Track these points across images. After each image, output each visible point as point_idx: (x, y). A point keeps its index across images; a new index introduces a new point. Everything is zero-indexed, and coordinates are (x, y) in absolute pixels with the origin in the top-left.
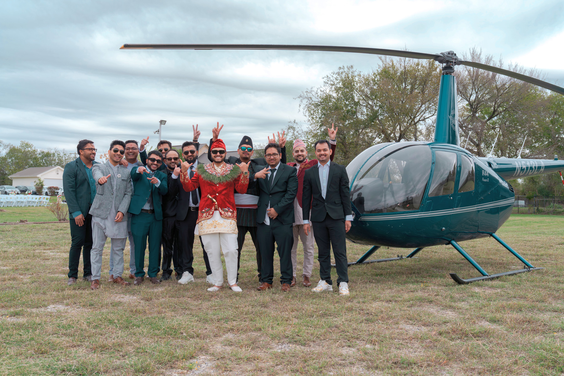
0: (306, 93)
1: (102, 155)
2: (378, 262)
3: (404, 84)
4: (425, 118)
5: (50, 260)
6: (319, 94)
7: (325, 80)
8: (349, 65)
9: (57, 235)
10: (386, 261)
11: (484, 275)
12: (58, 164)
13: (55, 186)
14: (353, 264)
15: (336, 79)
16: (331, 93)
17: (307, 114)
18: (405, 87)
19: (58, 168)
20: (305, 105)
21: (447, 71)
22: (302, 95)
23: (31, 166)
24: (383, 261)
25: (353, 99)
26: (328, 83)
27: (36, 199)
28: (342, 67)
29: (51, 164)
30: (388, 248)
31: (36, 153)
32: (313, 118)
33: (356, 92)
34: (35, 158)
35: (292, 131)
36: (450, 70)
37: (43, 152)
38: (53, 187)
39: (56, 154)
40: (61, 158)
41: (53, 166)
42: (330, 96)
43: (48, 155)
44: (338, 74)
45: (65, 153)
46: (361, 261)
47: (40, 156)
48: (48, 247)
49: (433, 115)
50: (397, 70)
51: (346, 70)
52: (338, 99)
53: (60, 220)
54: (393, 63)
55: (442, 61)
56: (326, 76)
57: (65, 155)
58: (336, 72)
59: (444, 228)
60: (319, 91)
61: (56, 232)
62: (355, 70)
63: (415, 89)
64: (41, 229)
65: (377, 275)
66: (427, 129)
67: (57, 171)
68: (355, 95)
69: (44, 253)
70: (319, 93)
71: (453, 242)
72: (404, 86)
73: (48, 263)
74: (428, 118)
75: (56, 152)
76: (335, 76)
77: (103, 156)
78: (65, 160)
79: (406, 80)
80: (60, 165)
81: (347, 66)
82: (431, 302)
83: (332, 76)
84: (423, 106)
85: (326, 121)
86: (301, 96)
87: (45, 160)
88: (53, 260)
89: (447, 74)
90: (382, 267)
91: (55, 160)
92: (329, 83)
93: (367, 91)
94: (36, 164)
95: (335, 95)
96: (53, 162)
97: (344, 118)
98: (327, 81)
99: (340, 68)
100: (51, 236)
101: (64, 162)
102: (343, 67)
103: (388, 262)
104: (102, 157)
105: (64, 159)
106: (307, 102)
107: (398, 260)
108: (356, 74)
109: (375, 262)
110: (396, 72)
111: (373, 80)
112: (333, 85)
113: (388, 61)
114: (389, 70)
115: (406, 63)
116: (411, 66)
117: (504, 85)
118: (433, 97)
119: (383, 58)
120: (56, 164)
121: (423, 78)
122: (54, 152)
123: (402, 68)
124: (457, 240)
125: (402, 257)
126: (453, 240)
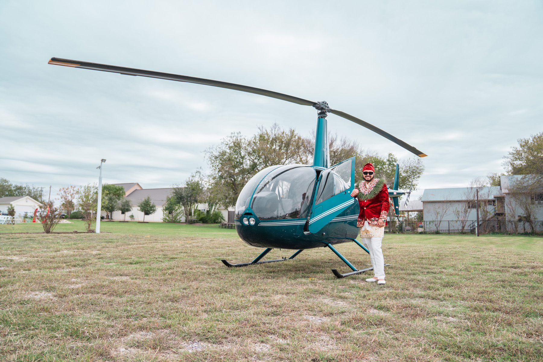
0: (209, 149)
1: (61, 189)
2: (269, 262)
7: (222, 141)
8: (238, 132)
10: (274, 262)
11: (354, 270)
12: (28, 195)
14: (249, 264)
15: (230, 141)
16: (226, 150)
17: (210, 163)
19: (28, 198)
20: (208, 157)
21: (321, 115)
22: (206, 150)
23: (7, 196)
24: (272, 262)
25: (240, 154)
27: (5, 218)
28: (233, 133)
29: (22, 195)
30: (280, 250)
31: (11, 187)
32: (213, 166)
33: (243, 150)
34: (10, 190)
35: (199, 174)
36: (324, 115)
37: (16, 186)
39: (27, 188)
40: (30, 190)
41: (24, 196)
42: (226, 152)
43: (20, 188)
44: (231, 137)
46: (255, 262)
47: (15, 189)
50: (270, 136)
51: (236, 135)
52: (230, 154)
54: (267, 132)
56: (223, 139)
57: (34, 188)
58: (229, 136)
59: (324, 233)
60: (218, 148)
62: (242, 135)
63: (282, 149)
65: (271, 272)
67: (27, 200)
68: (242, 152)
70: (218, 149)
71: (330, 245)
72: (275, 147)
76: (229, 139)
77: (62, 189)
79: (276, 143)
80: (29, 196)
82: (322, 294)
83: (227, 139)
85: (223, 168)
87: (18, 192)
89: (322, 117)
90: (273, 266)
91: (26, 192)
92: (225, 143)
93: (250, 149)
94: (11, 195)
95: (228, 151)
96: (24, 193)
97: (235, 167)
101: (33, 193)
103: (275, 263)
105: (33, 191)
107: (283, 261)
108: (242, 138)
109: (267, 262)
110: (269, 137)
111: (254, 143)
112: (228, 144)
113: (264, 130)
114: (265, 137)
115: (276, 132)
116: (279, 134)
117: (338, 149)
118: (293, 155)
119: (261, 128)
120: (26, 194)
121: (287, 142)
122: (26, 186)
123: (273, 135)
124: (333, 244)
125: (285, 258)
126: (330, 243)
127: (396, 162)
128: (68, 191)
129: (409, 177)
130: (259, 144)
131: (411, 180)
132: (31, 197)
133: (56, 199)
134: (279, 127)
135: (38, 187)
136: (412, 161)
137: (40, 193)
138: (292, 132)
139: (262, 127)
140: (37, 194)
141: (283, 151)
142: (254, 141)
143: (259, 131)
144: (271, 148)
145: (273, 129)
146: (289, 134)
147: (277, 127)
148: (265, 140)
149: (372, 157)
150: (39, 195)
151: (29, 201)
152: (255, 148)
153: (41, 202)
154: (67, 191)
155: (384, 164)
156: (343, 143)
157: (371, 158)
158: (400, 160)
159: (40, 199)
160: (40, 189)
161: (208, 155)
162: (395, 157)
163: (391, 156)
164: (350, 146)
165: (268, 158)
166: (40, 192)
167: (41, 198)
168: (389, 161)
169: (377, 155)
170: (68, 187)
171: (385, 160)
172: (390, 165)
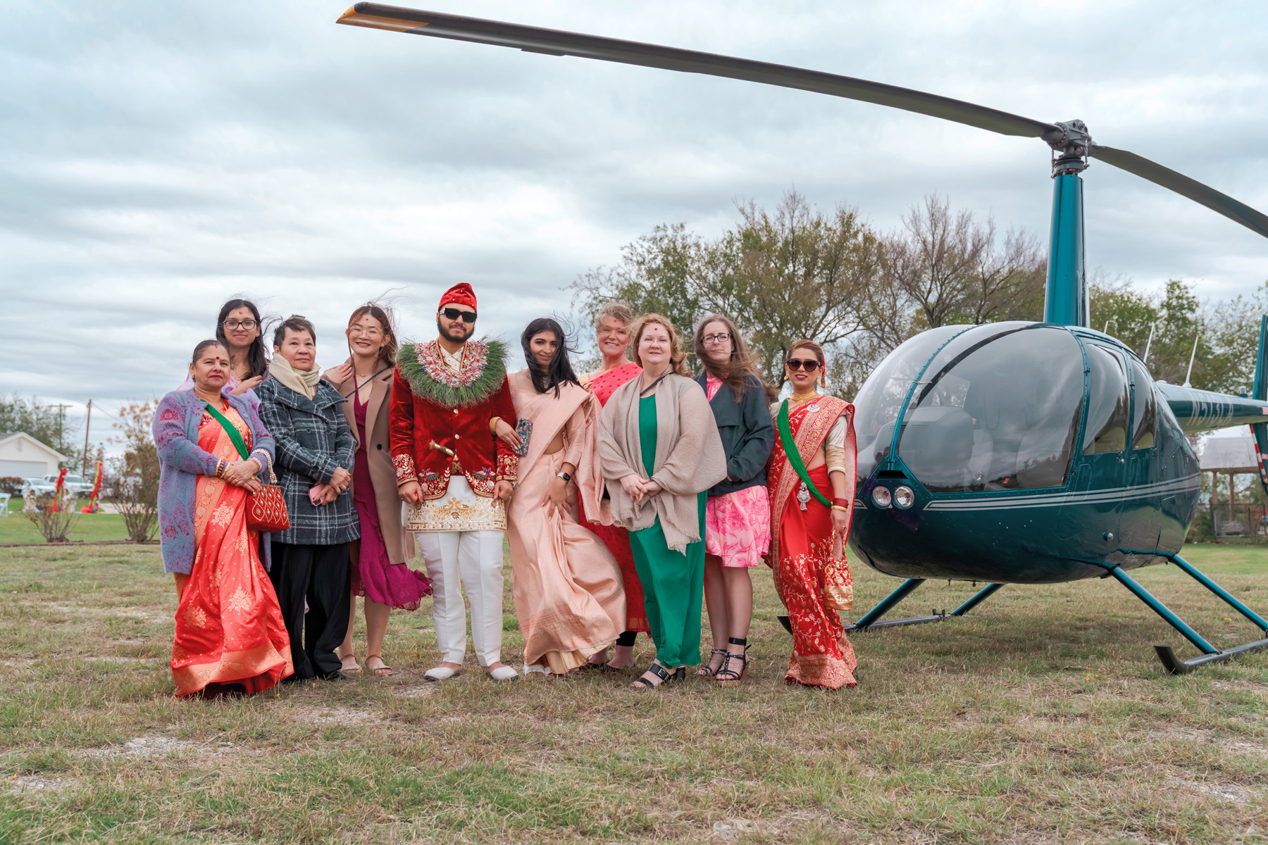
0: (587, 278)
1: (124, 409)
3: (791, 265)
4: (838, 335)
5: (67, 623)
6: (614, 281)
7: (626, 252)
8: (677, 223)
9: (56, 569)
11: (1206, 651)
12: (20, 428)
13: (14, 476)
15: (650, 252)
16: (639, 280)
18: (794, 270)
19: (23, 437)
20: (583, 304)
22: (579, 281)
25: (684, 292)
26: (631, 260)
28: (662, 227)
33: (692, 281)
36: (1075, 166)
38: (10, 478)
39: (17, 408)
40: (26, 415)
41: (8, 432)
42: (638, 285)
44: (654, 240)
45: (37, 405)
46: (866, 624)
48: (47, 595)
49: (855, 330)
50: (775, 235)
51: (670, 232)
52: (653, 293)
53: (51, 540)
54: (766, 222)
55: (1060, 142)
56: (629, 245)
57: (37, 408)
58: (649, 237)
59: (1111, 534)
60: (614, 274)
61: (53, 565)
62: (690, 232)
63: (814, 276)
64: (12, 558)
66: (837, 360)
67: (19, 443)
68: (688, 286)
69: (45, 607)
70: (615, 279)
72: (792, 269)
73: (67, 629)
74: (843, 336)
75: (16, 401)
76: (646, 245)
77: (128, 410)
78: (38, 419)
79: (794, 257)
80: (25, 431)
81: (673, 225)
83: (642, 246)
84: (830, 312)
86: (575, 284)
88: (74, 623)
89: (1068, 172)
91: (14, 419)
92: (635, 259)
93: (713, 277)
95: (647, 284)
98: (630, 256)
99: (658, 227)
100: (44, 571)
101: (35, 424)
102: (665, 226)
104: (125, 413)
105: (34, 417)
106: (588, 297)
108: (689, 241)
109: (898, 625)
110: (772, 240)
111: (725, 255)
112: (643, 263)
113: (758, 217)
114: (759, 236)
115: (795, 221)
116: (804, 228)
117: (998, 271)
118: (850, 294)
119: (748, 210)
120: (16, 427)
121: (829, 253)
122: (13, 402)
123: (787, 231)
124: (1127, 566)
125: (943, 612)
126: (1119, 565)
127: (1193, 311)
128: (146, 417)
129: (1238, 357)
130: (743, 261)
131: (1244, 369)
132: (31, 434)
133: (109, 440)
134: (804, 207)
135: (50, 403)
136: (1249, 307)
137: (56, 424)
138: (847, 221)
139: (753, 207)
140: (48, 427)
141: (817, 280)
142: (728, 251)
143: (742, 221)
144: (781, 273)
145: (786, 212)
146: (838, 228)
147: (800, 206)
148: (761, 248)
149: (1112, 295)
150: (53, 428)
151: (25, 446)
152: (730, 271)
153: (61, 451)
154: (142, 414)
155: (1150, 314)
156: (1012, 251)
157: (1108, 300)
158: (1206, 304)
159: (56, 442)
160: (55, 410)
161: (585, 296)
162: (1190, 295)
163: (1177, 292)
164: (1038, 259)
165: (771, 305)
166: (55, 419)
167: (60, 438)
168: (1168, 306)
169: (1129, 289)
170: (147, 404)
171: (1155, 305)
172: (1171, 318)
